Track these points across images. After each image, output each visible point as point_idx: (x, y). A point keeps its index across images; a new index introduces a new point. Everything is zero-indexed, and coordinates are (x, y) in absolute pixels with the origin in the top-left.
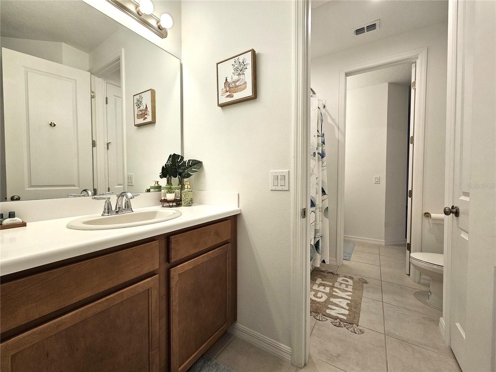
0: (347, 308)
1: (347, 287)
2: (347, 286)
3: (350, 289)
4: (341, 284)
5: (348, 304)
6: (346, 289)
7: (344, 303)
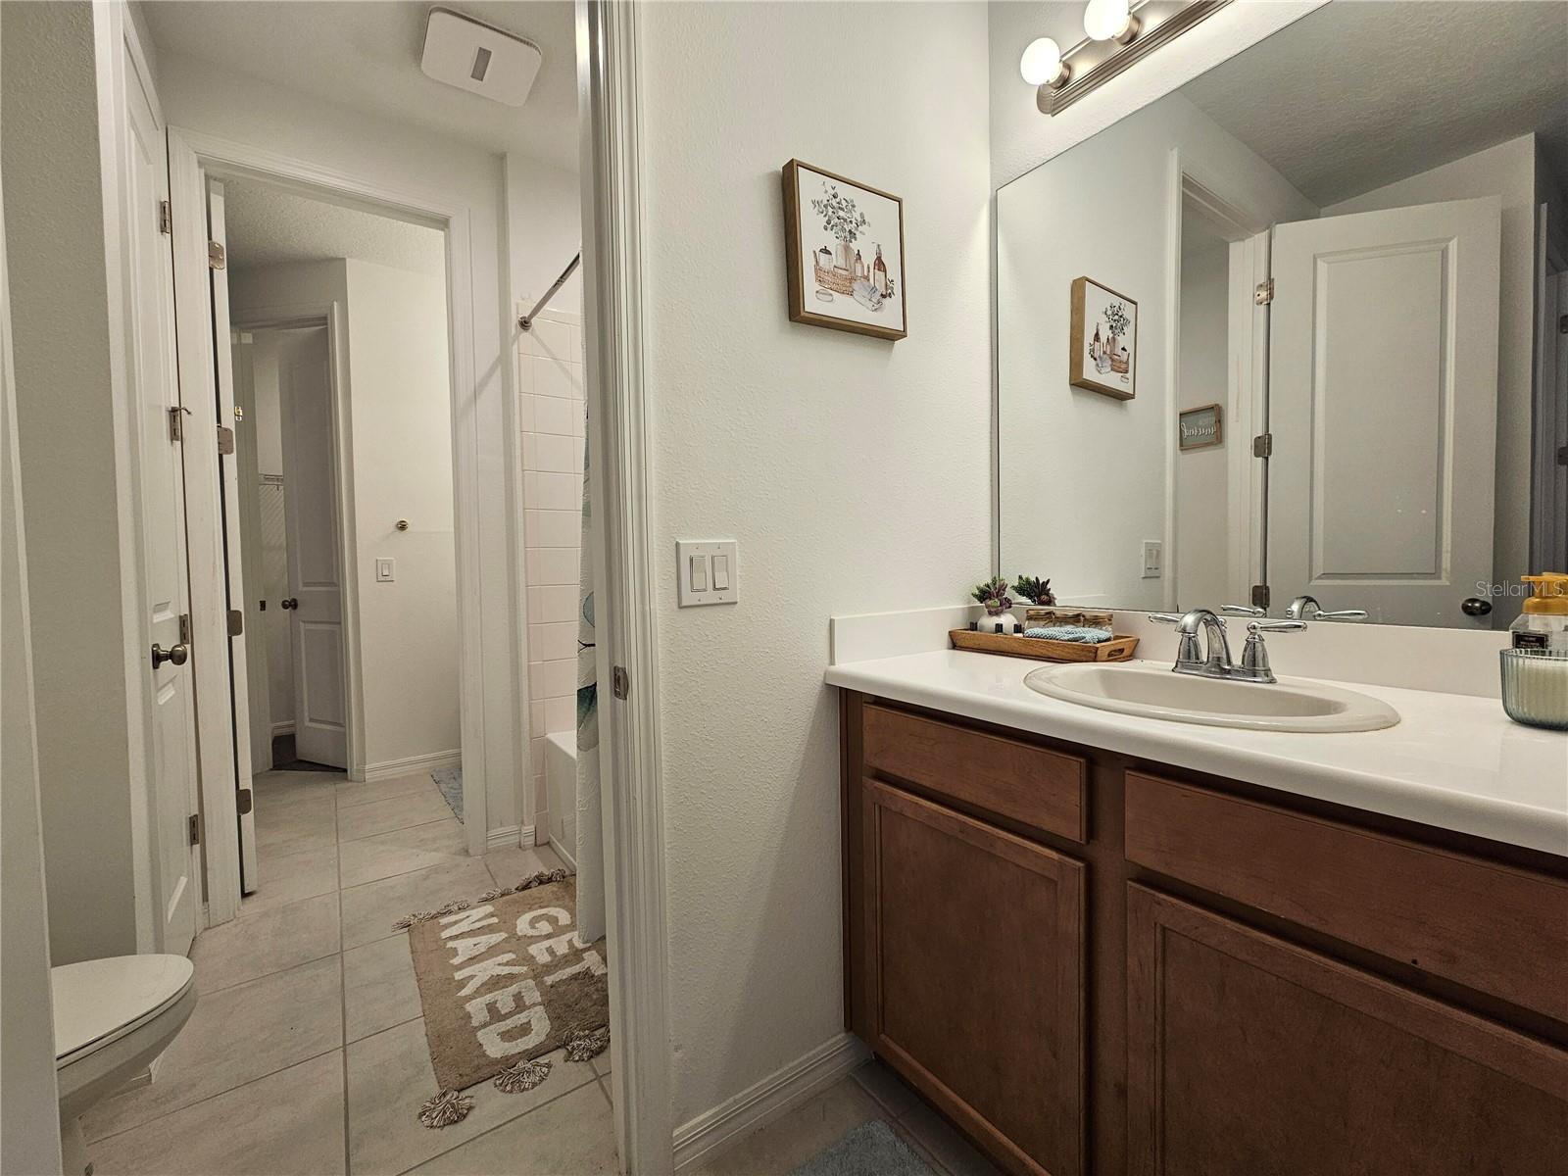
0: (450, 944)
1: (492, 1008)
2: (494, 1014)
3: (477, 1009)
4: (520, 1005)
5: (454, 952)
6: (489, 998)
7: (465, 948)
